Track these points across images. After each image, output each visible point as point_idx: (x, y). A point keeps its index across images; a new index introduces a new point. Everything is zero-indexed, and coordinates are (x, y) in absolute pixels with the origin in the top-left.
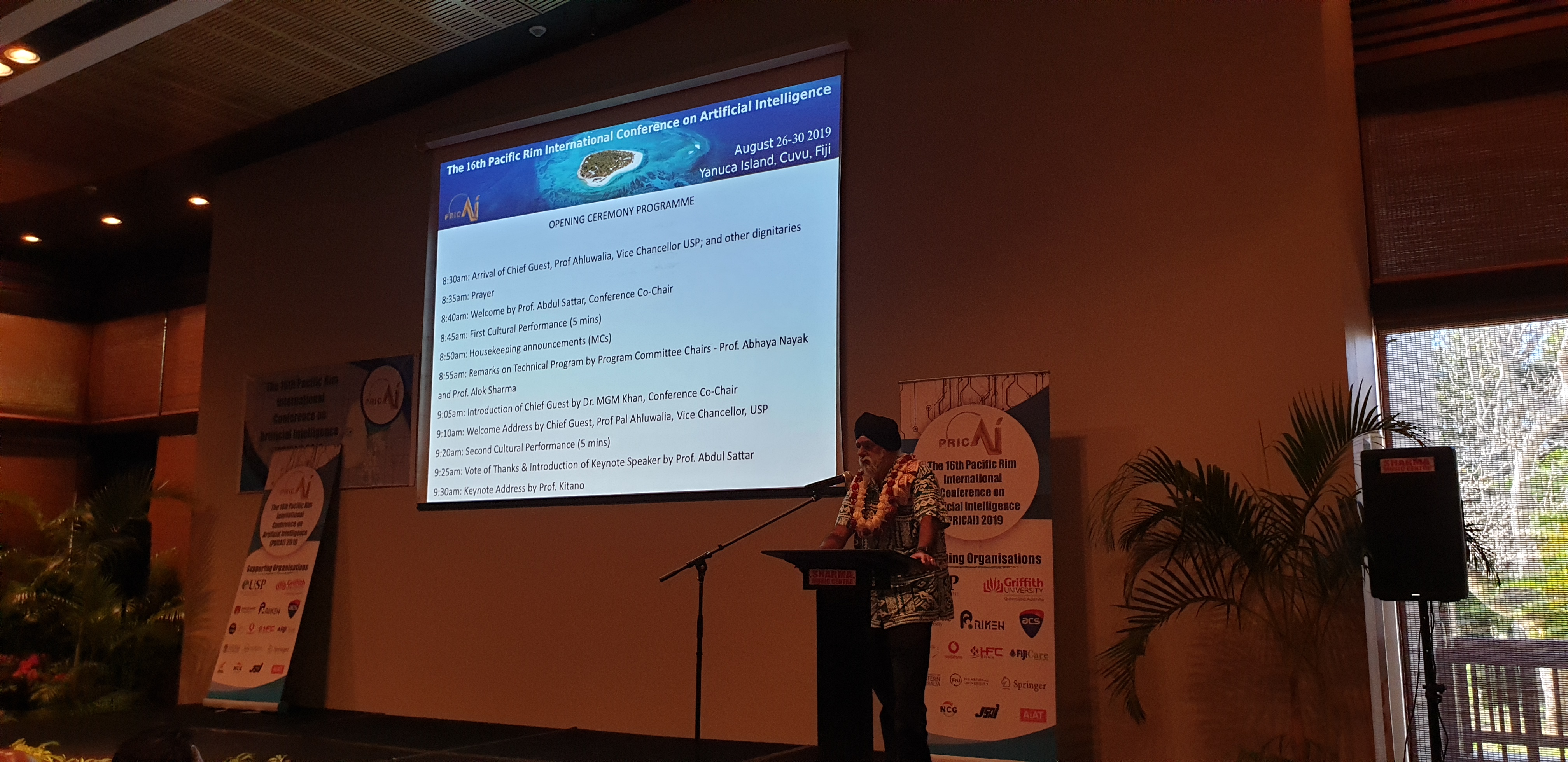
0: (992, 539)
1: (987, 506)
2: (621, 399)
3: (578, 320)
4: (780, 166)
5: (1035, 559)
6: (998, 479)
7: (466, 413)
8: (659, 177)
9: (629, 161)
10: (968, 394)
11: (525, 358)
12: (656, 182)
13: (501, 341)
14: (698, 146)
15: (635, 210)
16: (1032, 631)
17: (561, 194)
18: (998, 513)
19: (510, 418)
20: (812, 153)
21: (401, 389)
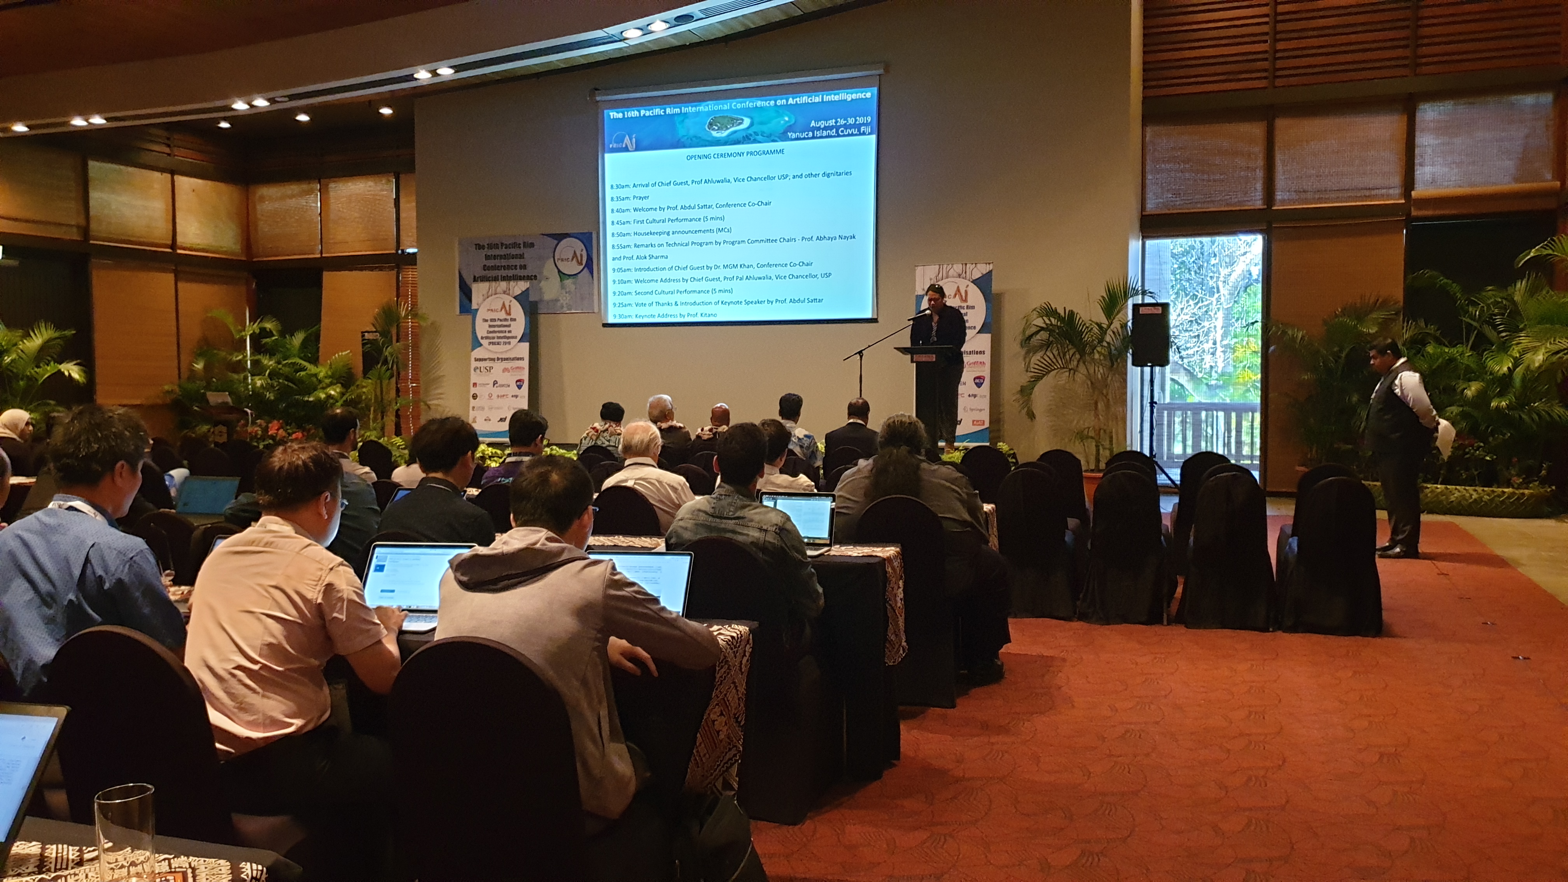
2: (739, 266)
3: (709, 218)
4: (839, 136)
5: (981, 353)
7: (633, 270)
8: (762, 135)
9: (740, 124)
10: (951, 272)
11: (672, 239)
12: (759, 138)
13: (655, 228)
14: (787, 119)
15: (745, 154)
16: (979, 385)
17: (694, 139)
19: (666, 275)
20: (859, 130)
21: (584, 253)
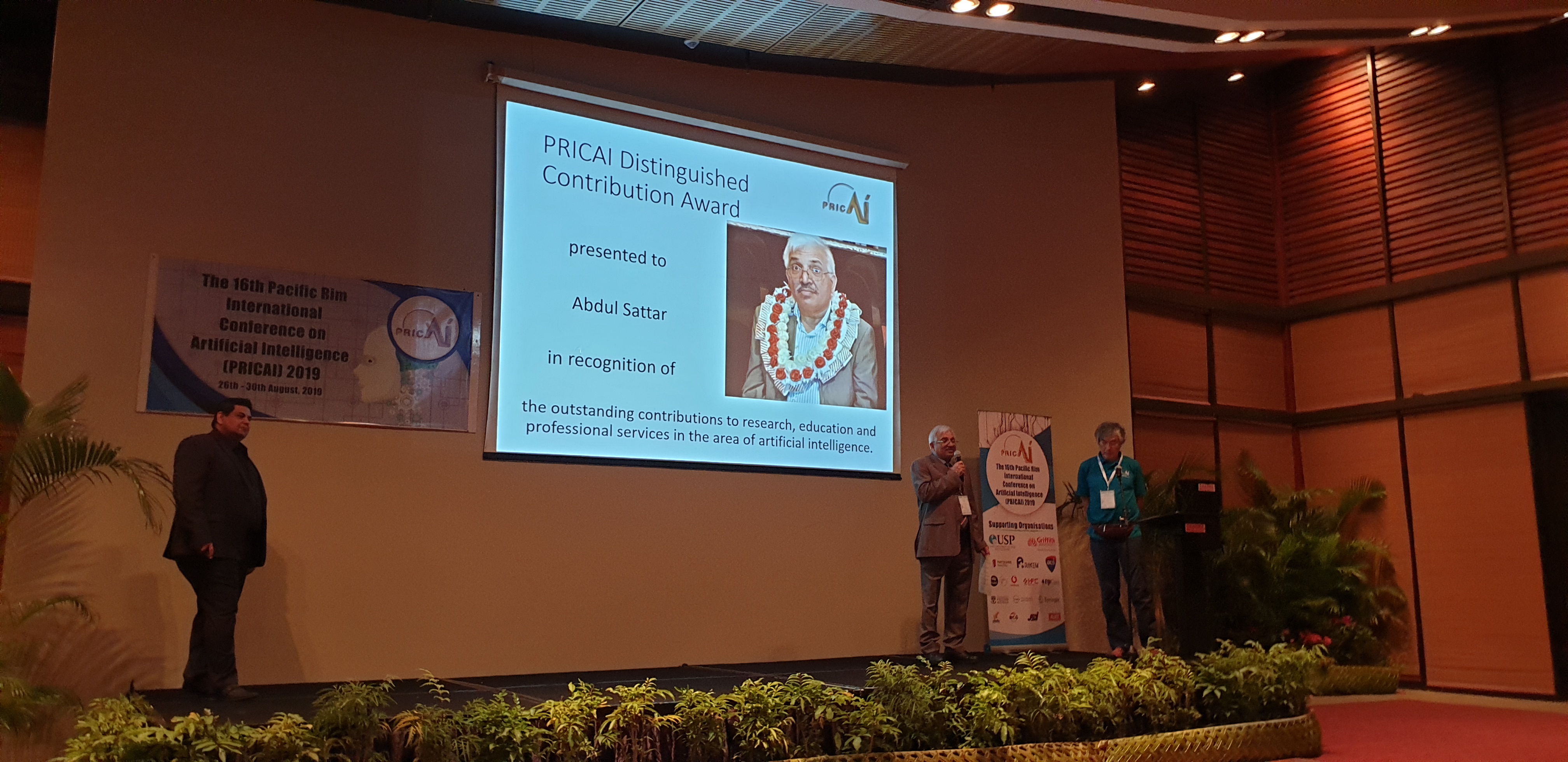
0: (1030, 514)
1: (1026, 494)
5: (1050, 527)
6: (1031, 478)
10: (1014, 424)
16: (1052, 568)
18: (1032, 499)
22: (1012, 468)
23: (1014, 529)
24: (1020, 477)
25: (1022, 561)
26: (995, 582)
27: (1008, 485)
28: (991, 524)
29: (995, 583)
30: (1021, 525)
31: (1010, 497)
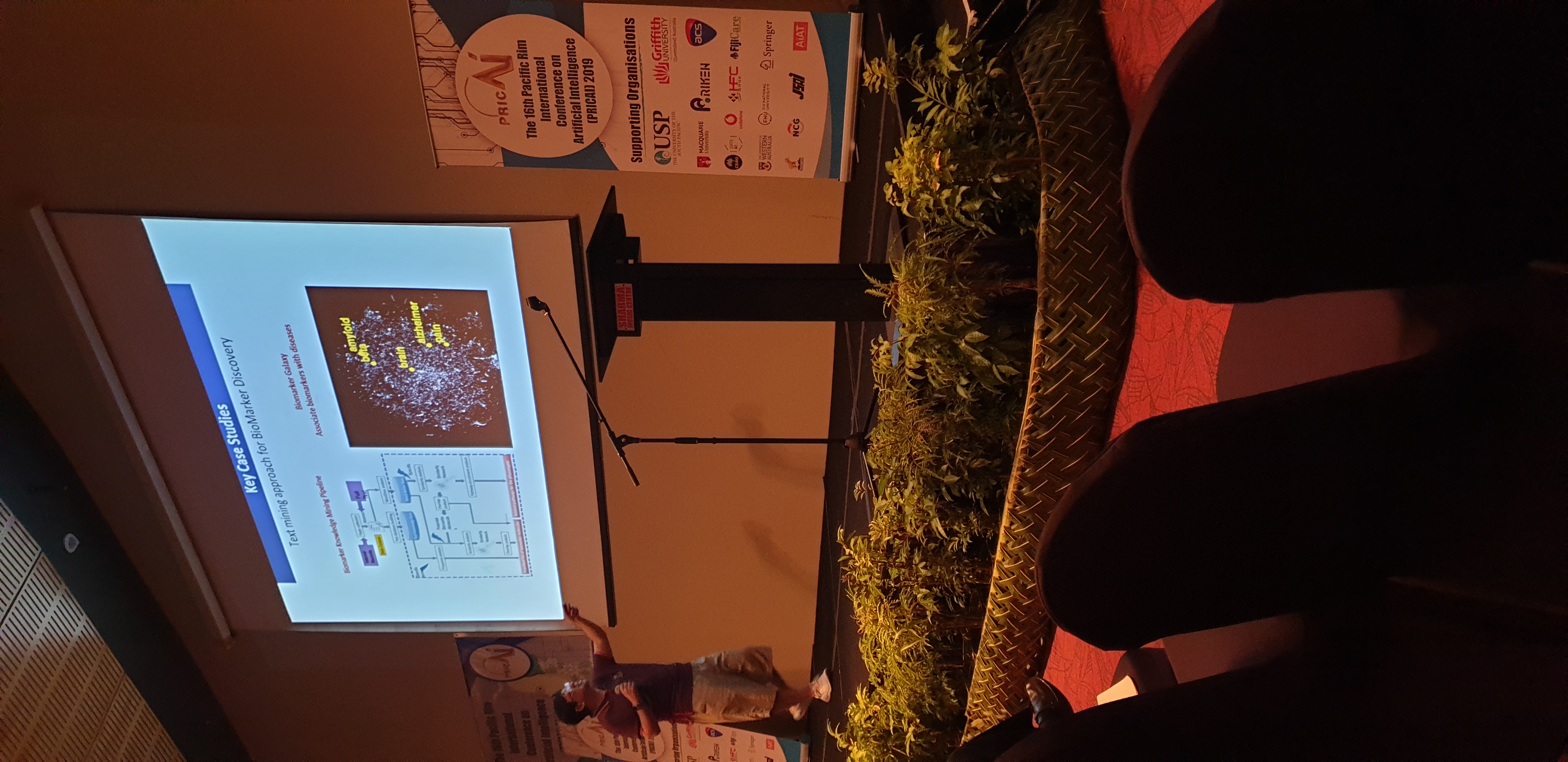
0: (610, 71)
1: (573, 75)
5: (629, 26)
6: (540, 61)
10: (444, 89)
16: (709, 34)
18: (579, 63)
21: (492, 647)
22: (528, 104)
23: (641, 110)
24: (543, 89)
25: (699, 100)
26: (734, 162)
27: (562, 115)
28: (637, 156)
29: (737, 161)
30: (632, 95)
31: (584, 114)
